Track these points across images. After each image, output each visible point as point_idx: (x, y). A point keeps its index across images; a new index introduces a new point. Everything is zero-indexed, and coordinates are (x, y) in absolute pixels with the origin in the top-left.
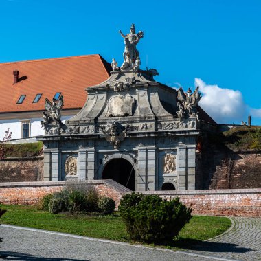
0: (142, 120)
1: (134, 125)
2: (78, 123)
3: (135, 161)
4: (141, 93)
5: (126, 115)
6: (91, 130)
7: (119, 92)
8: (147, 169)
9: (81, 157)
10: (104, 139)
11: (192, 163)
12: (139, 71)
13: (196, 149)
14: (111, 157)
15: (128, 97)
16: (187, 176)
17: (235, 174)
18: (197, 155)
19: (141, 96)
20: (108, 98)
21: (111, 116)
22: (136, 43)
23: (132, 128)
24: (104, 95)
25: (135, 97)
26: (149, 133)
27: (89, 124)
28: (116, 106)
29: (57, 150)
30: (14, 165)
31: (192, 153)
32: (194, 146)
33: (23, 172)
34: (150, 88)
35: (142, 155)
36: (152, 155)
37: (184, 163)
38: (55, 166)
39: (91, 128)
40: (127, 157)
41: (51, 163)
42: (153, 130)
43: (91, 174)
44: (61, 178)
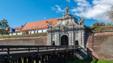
0: (70, 25)
2: (55, 27)
3: (68, 35)
5: (66, 25)
6: (58, 28)
7: (64, 20)
8: (71, 37)
9: (56, 35)
10: (61, 30)
11: (83, 35)
12: (69, 15)
13: (84, 32)
14: (63, 35)
15: (66, 21)
16: (81, 39)
17: (94, 38)
18: (84, 33)
19: (70, 20)
20: (62, 21)
21: (63, 25)
22: (68, 9)
23: (68, 28)
24: (61, 21)
25: (68, 21)
26: (72, 29)
28: (64, 23)
29: (50, 33)
30: (42, 37)
32: (83, 31)
34: (72, 18)
35: (70, 34)
36: (73, 34)
37: (81, 35)
40: (66, 34)
41: (49, 36)
42: (73, 28)
43: (58, 38)
44: (52, 40)
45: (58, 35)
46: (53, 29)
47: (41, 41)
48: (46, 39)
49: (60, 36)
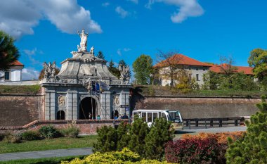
0: (103, 78)
1: (98, 80)
3: (99, 99)
4: (99, 65)
5: (93, 75)
6: (75, 82)
7: (87, 63)
8: (106, 103)
9: (69, 96)
10: (84, 87)
11: (128, 101)
13: (130, 94)
14: (85, 96)
15: (92, 66)
18: (130, 97)
20: (80, 65)
21: (85, 75)
23: (97, 82)
24: (78, 64)
25: (95, 67)
27: (74, 78)
29: (54, 91)
30: (20, 99)
31: (127, 96)
33: (27, 103)
36: (108, 96)
37: (124, 101)
38: (53, 100)
39: (75, 80)
40: (94, 97)
41: (50, 98)
42: (109, 84)
43: (75, 105)
44: (57, 107)
45: (75, 96)
46: (60, 82)
47: (20, 110)
48: (38, 105)
49: (79, 98)
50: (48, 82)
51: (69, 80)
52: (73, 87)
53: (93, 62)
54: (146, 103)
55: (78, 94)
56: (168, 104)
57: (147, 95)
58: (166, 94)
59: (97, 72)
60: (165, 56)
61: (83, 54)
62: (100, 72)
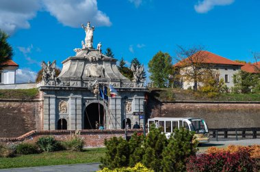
0: (112, 80)
1: (106, 83)
3: (107, 105)
5: (100, 77)
6: (79, 84)
7: (93, 62)
8: (116, 110)
9: (72, 101)
11: (142, 107)
13: (145, 99)
14: (91, 102)
18: (144, 103)
20: (85, 64)
21: (90, 76)
23: (105, 85)
24: (82, 63)
27: (77, 80)
29: (54, 96)
30: (14, 105)
32: (143, 97)
33: (22, 110)
34: (112, 62)
35: (112, 101)
36: (119, 102)
37: (137, 107)
38: (53, 106)
39: (79, 83)
41: (49, 105)
42: (119, 87)
43: (79, 112)
44: (57, 115)
45: (79, 102)
46: (61, 85)
47: (14, 118)
48: (34, 113)
49: (83, 104)
50: (47, 85)
51: (71, 83)
52: (76, 91)
53: (100, 61)
54: (165, 110)
55: (82, 99)
56: (191, 111)
57: (165, 100)
58: (188, 99)
59: (106, 73)
60: (187, 54)
61: (89, 51)
62: (109, 72)
